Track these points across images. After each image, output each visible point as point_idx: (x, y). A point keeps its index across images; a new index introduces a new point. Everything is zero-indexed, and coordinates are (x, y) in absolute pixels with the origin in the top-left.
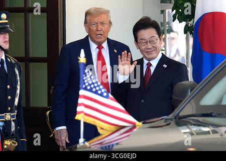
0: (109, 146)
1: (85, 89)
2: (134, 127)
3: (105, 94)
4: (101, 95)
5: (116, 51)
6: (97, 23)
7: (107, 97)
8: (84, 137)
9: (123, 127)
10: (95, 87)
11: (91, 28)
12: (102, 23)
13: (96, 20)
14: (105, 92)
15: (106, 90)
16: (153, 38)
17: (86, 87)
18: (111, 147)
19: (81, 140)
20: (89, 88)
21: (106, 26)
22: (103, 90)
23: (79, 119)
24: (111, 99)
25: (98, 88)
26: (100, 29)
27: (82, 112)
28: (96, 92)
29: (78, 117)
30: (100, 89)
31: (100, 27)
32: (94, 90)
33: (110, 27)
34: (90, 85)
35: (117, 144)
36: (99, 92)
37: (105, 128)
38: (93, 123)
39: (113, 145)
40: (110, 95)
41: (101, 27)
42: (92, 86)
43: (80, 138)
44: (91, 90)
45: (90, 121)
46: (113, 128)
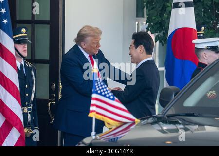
0: (114, 139)
1: (97, 92)
2: (134, 123)
3: (112, 97)
4: (109, 98)
7: (113, 99)
8: (95, 131)
9: (125, 123)
10: (104, 91)
14: (112, 95)
15: (112, 94)
17: (97, 91)
18: (116, 139)
19: (93, 133)
20: (99, 92)
22: (110, 94)
23: (92, 116)
24: (117, 101)
25: (106, 92)
27: (94, 111)
28: (105, 95)
29: (90, 115)
30: (108, 93)
32: (103, 93)
34: (100, 90)
35: (121, 137)
36: (107, 95)
37: (111, 123)
38: (101, 120)
39: (117, 138)
40: (116, 98)
42: (102, 90)
43: (92, 131)
44: (101, 94)
45: (100, 117)
46: (118, 124)
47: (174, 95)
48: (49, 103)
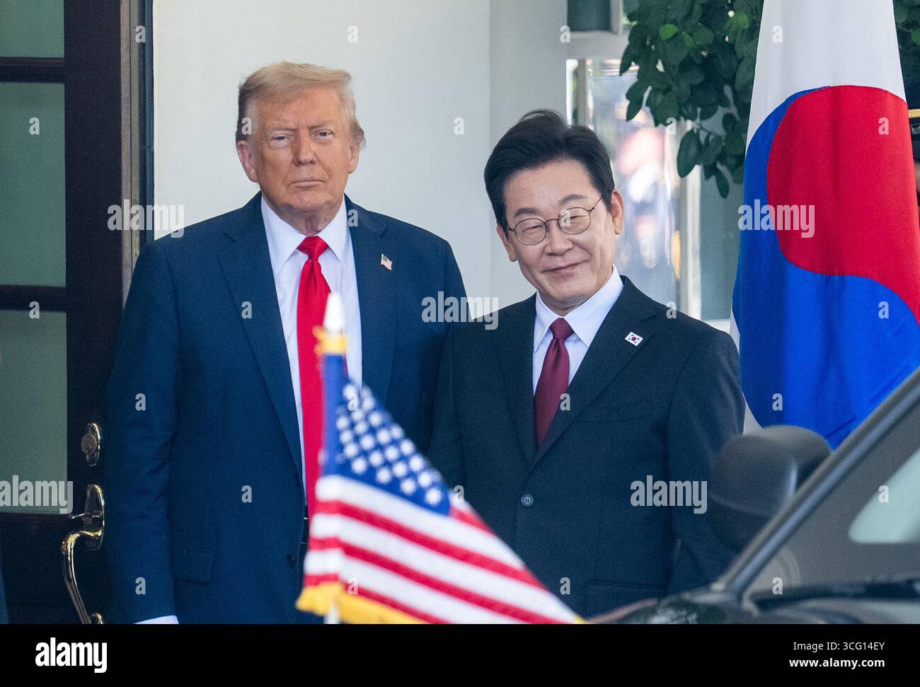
1: (345, 470)
3: (434, 497)
4: (417, 498)
5: (387, 263)
6: (295, 131)
7: (444, 508)
10: (388, 464)
11: (268, 153)
12: (318, 131)
13: (290, 117)
14: (433, 485)
15: (437, 477)
16: (573, 203)
17: (348, 462)
20: (359, 466)
21: (337, 144)
22: (425, 480)
23: (319, 611)
24: (462, 517)
25: (400, 470)
26: (309, 157)
27: (331, 579)
28: (393, 488)
29: (310, 600)
30: (412, 475)
31: (310, 149)
32: (384, 476)
33: (354, 149)
34: (364, 454)
36: (408, 487)
41: (314, 147)
42: (376, 459)
44: (368, 478)
47: (793, 477)
48: (72, 539)
